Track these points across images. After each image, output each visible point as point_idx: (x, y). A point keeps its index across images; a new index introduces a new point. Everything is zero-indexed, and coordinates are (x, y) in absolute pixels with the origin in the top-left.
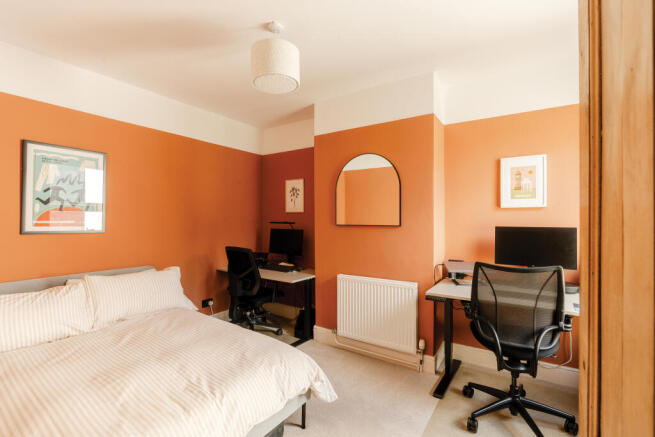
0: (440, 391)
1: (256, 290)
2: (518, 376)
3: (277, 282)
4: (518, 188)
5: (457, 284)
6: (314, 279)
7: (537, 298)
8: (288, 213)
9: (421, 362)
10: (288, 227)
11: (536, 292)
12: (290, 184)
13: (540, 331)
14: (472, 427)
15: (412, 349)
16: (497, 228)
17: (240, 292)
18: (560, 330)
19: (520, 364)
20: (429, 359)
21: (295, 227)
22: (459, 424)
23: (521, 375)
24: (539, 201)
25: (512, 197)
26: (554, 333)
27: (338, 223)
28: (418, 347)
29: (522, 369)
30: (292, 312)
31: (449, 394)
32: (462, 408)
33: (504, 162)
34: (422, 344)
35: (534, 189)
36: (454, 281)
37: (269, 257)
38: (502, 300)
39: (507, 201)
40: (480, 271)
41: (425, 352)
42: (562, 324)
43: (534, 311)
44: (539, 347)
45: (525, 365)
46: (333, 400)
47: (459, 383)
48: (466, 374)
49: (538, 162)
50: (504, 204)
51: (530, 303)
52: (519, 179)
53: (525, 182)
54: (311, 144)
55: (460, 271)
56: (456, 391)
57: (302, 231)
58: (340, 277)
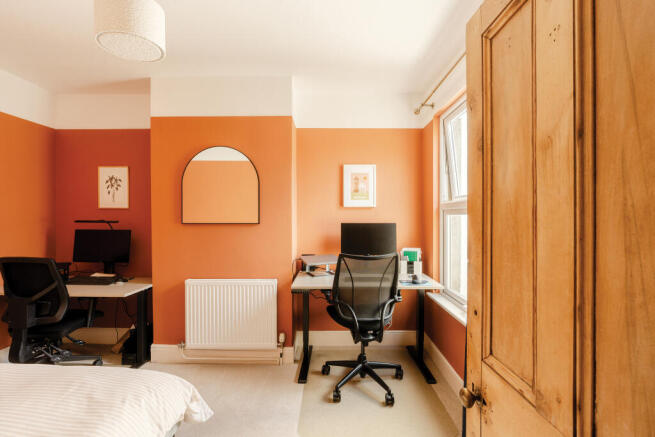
0: (303, 377)
1: (61, 314)
2: (367, 345)
3: (95, 299)
4: (356, 191)
5: (312, 276)
6: (151, 289)
7: (382, 280)
8: (102, 209)
9: (281, 355)
10: (105, 227)
11: (381, 276)
12: (105, 173)
13: (384, 305)
14: (337, 398)
15: (273, 344)
16: (343, 225)
17: (31, 321)
18: (395, 301)
19: (368, 335)
20: (289, 351)
21: (115, 227)
22: (326, 400)
23: (370, 344)
24: (371, 202)
25: (352, 198)
26: (391, 305)
27: (184, 221)
28: (278, 342)
29: (371, 338)
30: (112, 335)
31: (311, 377)
32: (325, 385)
33: (346, 167)
34: (282, 337)
35: (367, 192)
36: (308, 274)
37: (72, 268)
38: (357, 284)
39: (348, 202)
40: (342, 262)
41: (284, 345)
42: (396, 297)
43: (379, 290)
44: (384, 318)
45: (372, 335)
46: (209, 416)
47: (317, 365)
48: (319, 356)
49: (370, 170)
50: (346, 204)
51: (376, 284)
52: (357, 184)
53: (361, 186)
54: (146, 125)
55: (314, 264)
56: (316, 373)
57: (130, 232)
58: (189, 282)
